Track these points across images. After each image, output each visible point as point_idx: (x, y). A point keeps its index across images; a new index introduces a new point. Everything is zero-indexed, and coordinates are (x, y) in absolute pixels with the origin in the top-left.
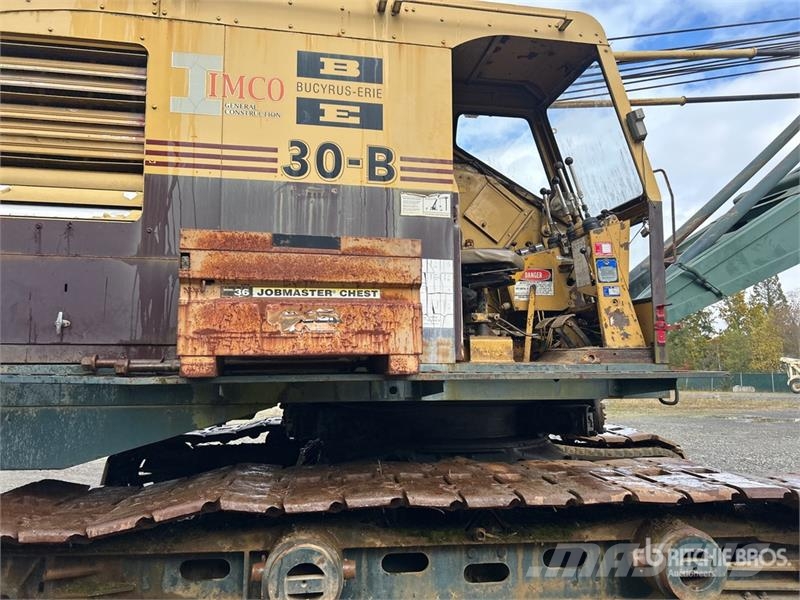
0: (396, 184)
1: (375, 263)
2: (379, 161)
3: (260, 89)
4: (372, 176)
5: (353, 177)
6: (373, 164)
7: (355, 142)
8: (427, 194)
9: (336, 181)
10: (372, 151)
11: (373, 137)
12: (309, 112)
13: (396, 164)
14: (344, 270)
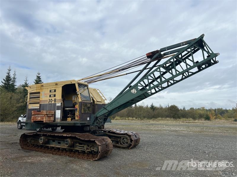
0: (56, 102)
1: (43, 113)
2: (55, 100)
3: (47, 94)
4: (54, 102)
5: (53, 102)
6: (55, 101)
7: (53, 98)
8: (58, 103)
9: (52, 103)
10: (55, 99)
11: (55, 98)
12: (50, 96)
13: (56, 100)
14: (41, 114)
